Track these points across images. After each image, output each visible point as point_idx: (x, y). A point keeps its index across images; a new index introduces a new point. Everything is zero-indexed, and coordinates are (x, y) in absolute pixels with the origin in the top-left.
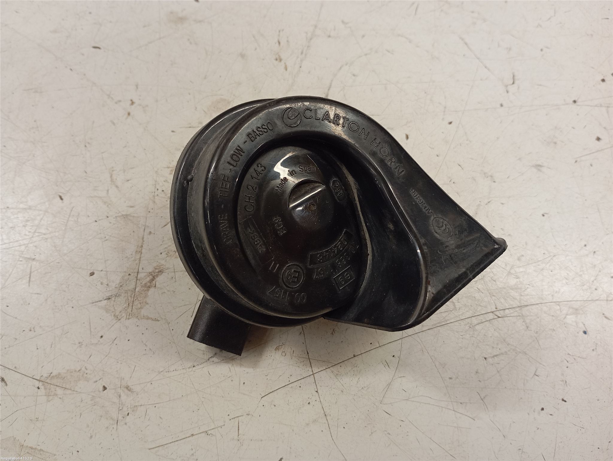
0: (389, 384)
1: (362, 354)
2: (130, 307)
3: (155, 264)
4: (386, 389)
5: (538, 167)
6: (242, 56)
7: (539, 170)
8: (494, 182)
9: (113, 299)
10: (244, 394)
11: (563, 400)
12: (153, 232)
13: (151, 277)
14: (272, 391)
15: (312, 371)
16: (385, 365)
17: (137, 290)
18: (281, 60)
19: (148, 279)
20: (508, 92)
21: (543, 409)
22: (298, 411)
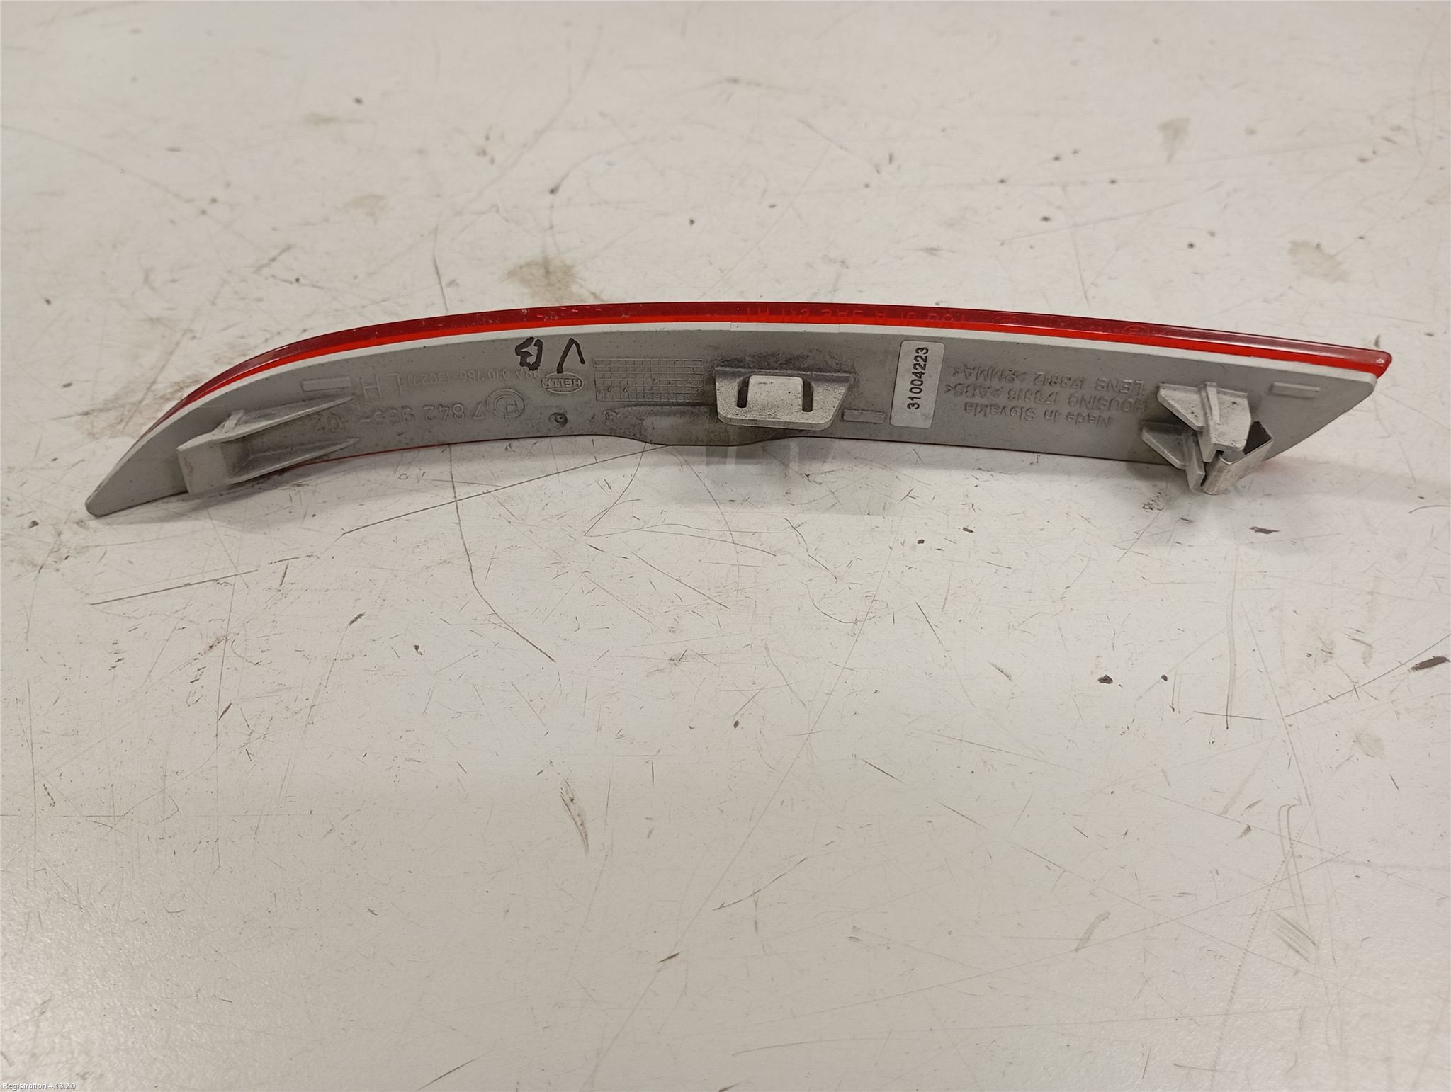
0: (605, 511)
1: (559, 473)
2: (123, 424)
3: (189, 373)
4: (599, 517)
5: (932, 251)
6: (421, 152)
7: (932, 254)
8: (847, 268)
9: (95, 414)
10: (309, 530)
11: (965, 529)
12: (198, 335)
13: (176, 388)
14: (366, 525)
15: (455, 497)
16: (604, 486)
17: (144, 403)
18: (484, 153)
19: (170, 390)
20: (878, 172)
21: (921, 542)
22: (414, 550)
